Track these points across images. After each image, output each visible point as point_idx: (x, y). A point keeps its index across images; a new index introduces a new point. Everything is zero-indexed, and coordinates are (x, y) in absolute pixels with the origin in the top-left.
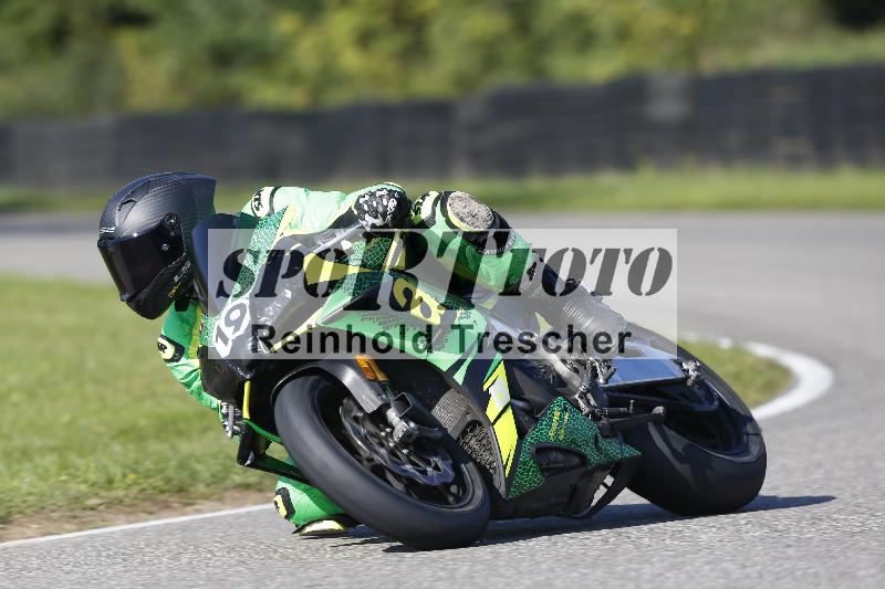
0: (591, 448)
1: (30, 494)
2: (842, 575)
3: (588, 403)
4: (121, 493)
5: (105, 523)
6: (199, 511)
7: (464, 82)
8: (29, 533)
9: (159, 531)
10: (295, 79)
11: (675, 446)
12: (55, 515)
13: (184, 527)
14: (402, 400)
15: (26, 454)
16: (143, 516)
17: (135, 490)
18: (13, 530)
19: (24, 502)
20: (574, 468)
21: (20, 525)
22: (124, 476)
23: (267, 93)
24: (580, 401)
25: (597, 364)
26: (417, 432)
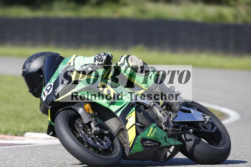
0: (163, 140)
3: (166, 126)
14: (96, 120)
24: (163, 125)
25: (172, 114)
26: (99, 131)
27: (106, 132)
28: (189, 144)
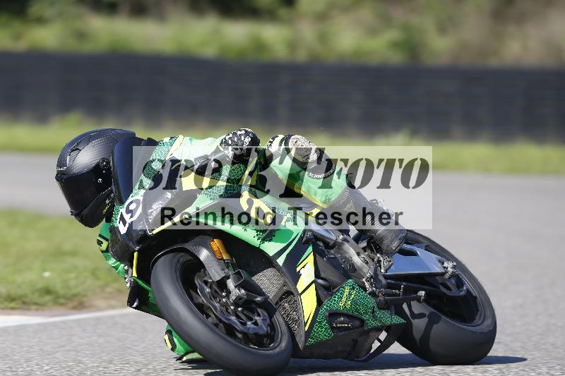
0: (369, 316)
3: (371, 285)
14: (238, 274)
24: (366, 284)
25: (382, 259)
26: (246, 297)
27: (259, 299)
28: (419, 325)
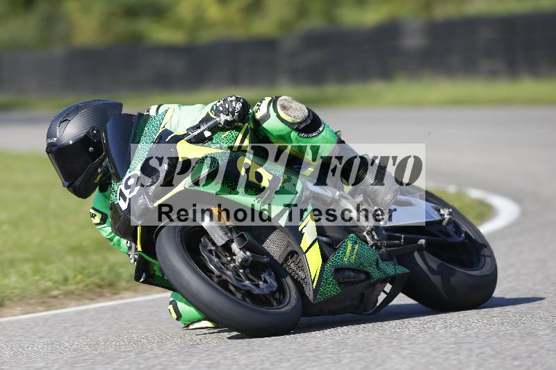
0: (374, 268)
1: (15, 288)
2: (528, 334)
3: (373, 238)
4: (73, 287)
5: (64, 306)
6: (122, 298)
7: (285, 25)
8: (16, 312)
9: (97, 311)
10: (179, 25)
11: (430, 263)
12: (32, 301)
13: (114, 308)
14: (242, 237)
15: (12, 263)
16: (87, 301)
17: (81, 286)
18: (6, 310)
19: (13, 293)
20: (362, 281)
21: (10, 307)
22: (75, 276)
23: (162, 34)
24: (367, 237)
26: (251, 259)
